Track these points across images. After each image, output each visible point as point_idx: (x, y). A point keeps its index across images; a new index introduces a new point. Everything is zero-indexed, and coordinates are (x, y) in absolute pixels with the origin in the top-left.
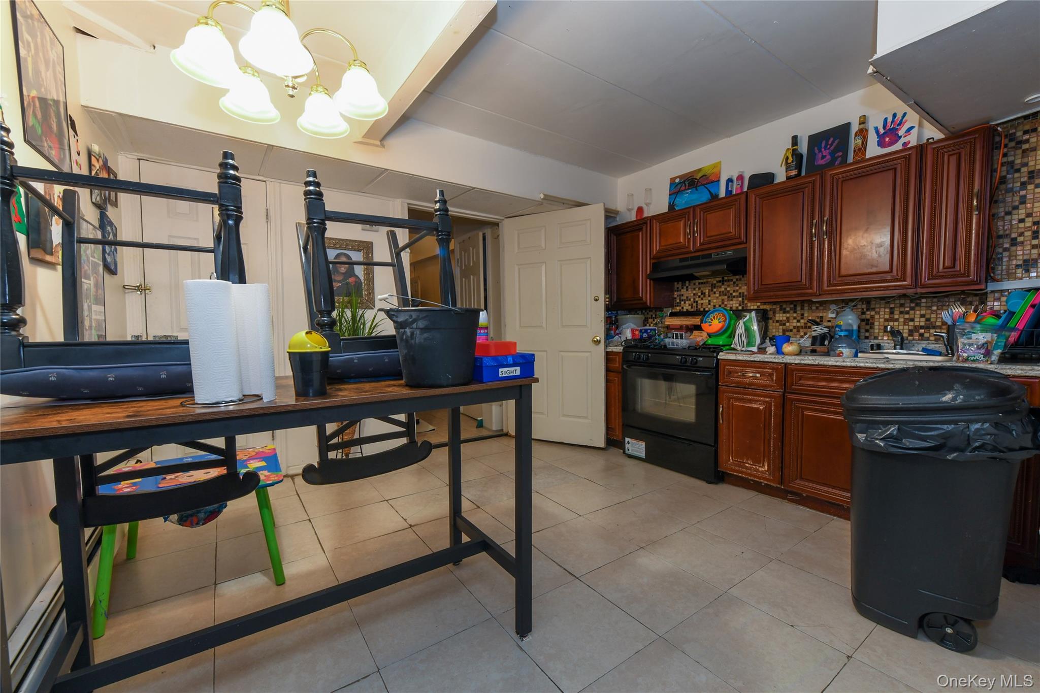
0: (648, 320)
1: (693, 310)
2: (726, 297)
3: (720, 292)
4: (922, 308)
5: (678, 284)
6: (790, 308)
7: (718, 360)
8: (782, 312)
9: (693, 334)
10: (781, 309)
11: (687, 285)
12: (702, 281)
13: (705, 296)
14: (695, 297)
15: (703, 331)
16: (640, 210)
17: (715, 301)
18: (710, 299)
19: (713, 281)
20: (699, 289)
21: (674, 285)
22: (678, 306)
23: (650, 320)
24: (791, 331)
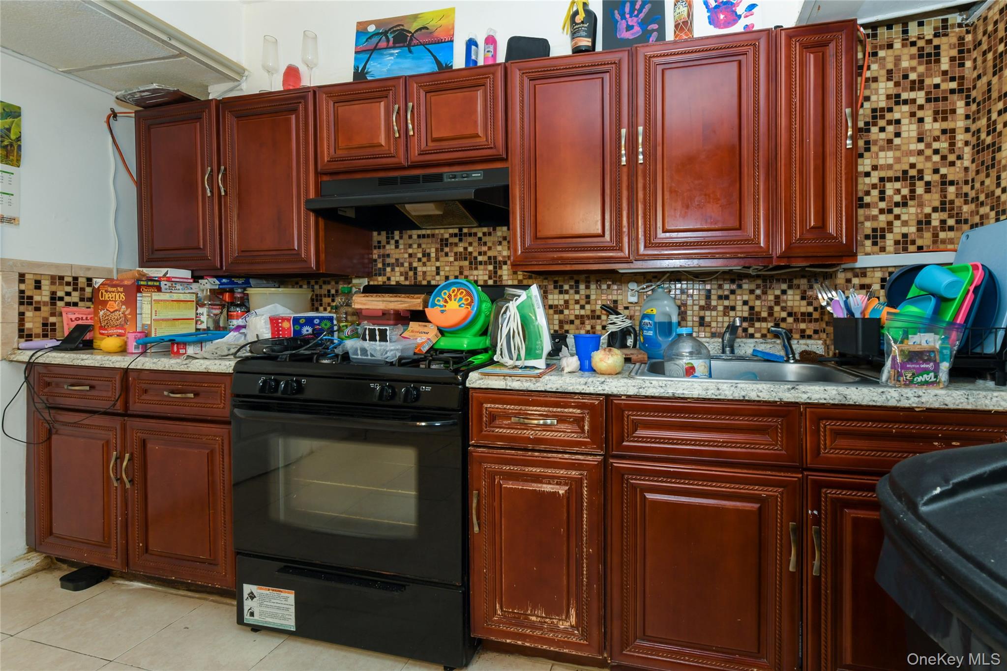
0: (321, 300)
1: (407, 283)
2: (466, 263)
3: (456, 254)
4: (745, 292)
5: (379, 234)
6: (570, 285)
7: (467, 390)
8: (557, 291)
9: (410, 326)
10: (555, 288)
11: (397, 237)
12: (423, 232)
13: (429, 260)
14: (412, 260)
15: (430, 322)
16: (292, 73)
17: (447, 268)
18: (438, 264)
19: (442, 234)
20: (419, 246)
21: (372, 236)
22: (380, 275)
23: (326, 300)
24: (572, 322)
